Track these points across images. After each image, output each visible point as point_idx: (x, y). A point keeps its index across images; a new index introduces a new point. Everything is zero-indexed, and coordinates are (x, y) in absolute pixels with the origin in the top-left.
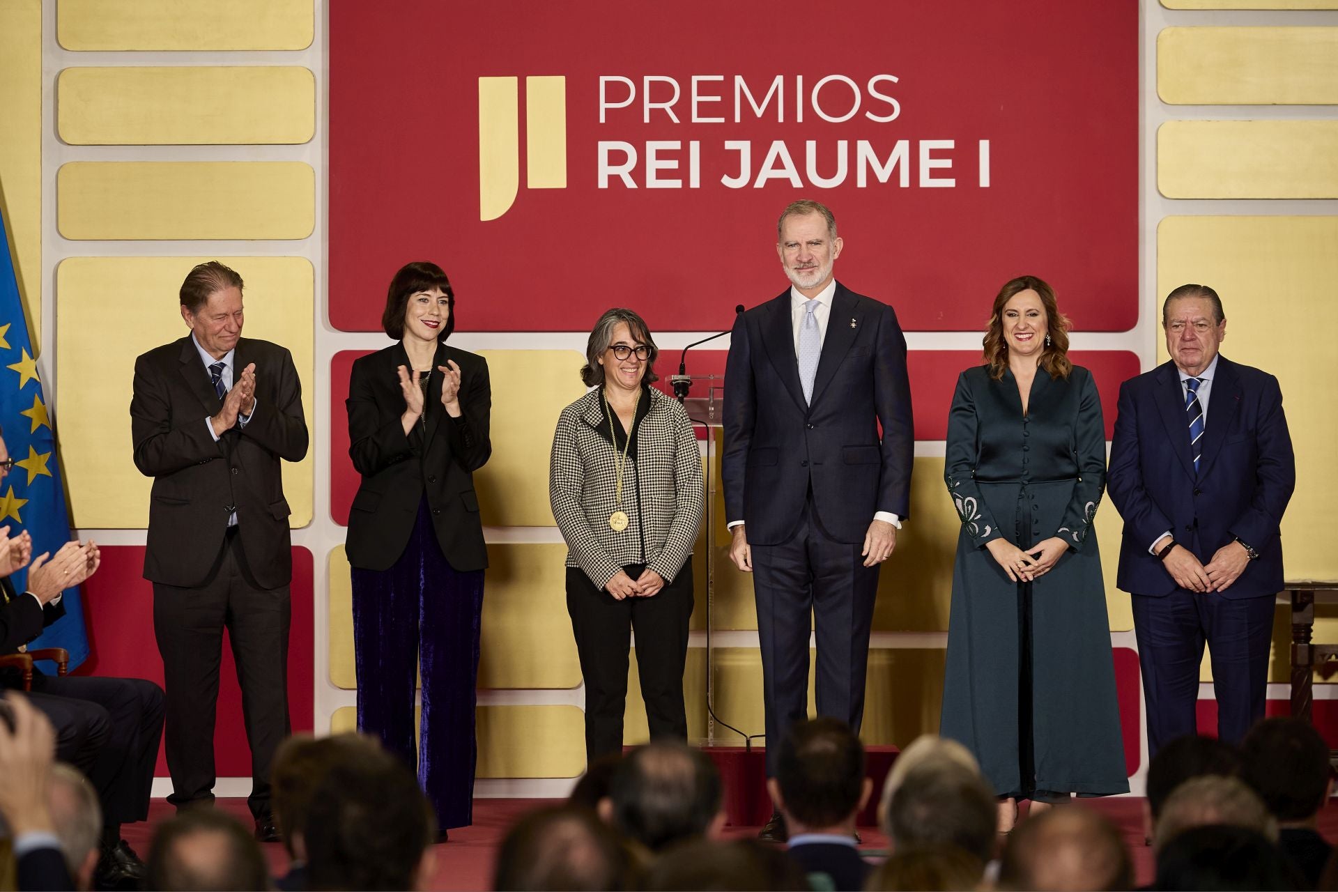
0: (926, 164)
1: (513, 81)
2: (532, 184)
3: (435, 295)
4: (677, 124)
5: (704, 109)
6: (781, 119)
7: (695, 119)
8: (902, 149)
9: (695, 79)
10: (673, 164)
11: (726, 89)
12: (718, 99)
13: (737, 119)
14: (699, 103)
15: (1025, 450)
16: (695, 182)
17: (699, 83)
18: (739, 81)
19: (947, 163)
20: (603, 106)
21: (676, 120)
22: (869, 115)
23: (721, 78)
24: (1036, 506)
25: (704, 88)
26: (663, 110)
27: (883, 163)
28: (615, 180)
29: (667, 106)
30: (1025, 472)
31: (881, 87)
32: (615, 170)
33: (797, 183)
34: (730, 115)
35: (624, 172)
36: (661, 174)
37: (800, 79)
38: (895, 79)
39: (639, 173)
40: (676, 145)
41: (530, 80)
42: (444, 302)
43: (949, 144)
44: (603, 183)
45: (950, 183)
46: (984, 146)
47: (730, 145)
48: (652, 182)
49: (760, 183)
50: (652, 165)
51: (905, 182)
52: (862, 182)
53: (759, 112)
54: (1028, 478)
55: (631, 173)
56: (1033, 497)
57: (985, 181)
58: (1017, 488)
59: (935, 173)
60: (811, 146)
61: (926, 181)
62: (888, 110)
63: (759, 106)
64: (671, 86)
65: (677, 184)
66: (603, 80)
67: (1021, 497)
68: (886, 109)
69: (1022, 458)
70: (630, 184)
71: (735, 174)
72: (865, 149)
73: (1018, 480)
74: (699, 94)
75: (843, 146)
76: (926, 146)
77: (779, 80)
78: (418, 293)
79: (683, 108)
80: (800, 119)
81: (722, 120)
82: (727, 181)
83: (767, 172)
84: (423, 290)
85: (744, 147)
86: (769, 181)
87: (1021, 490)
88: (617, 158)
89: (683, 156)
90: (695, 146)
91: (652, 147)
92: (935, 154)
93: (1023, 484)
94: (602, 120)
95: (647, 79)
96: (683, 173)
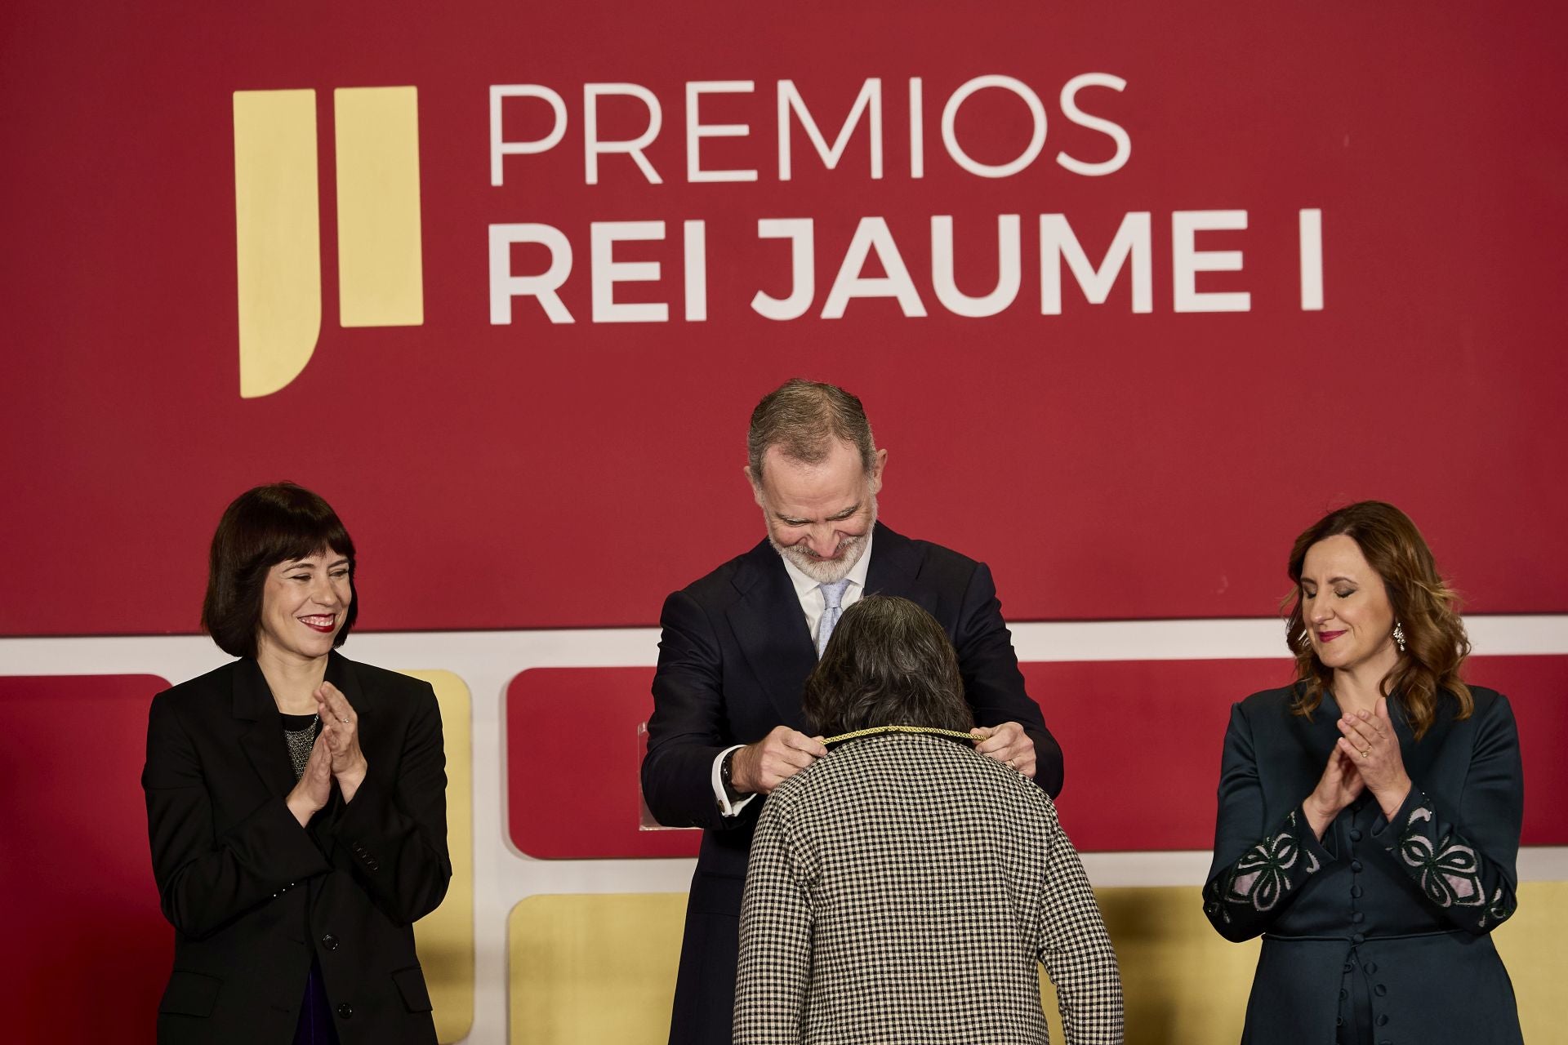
0: (1187, 262)
1: (306, 99)
2: (351, 316)
3: (324, 563)
4: (656, 186)
5: (715, 153)
6: (877, 172)
7: (695, 174)
8: (1135, 230)
9: (694, 89)
10: (650, 271)
11: (759, 111)
12: (742, 130)
13: (785, 173)
14: (704, 141)
15: (1355, 871)
16: (696, 309)
17: (703, 98)
18: (787, 92)
19: (1231, 261)
20: (499, 149)
21: (654, 177)
22: (1064, 160)
23: (747, 86)
24: (1383, 988)
25: (713, 110)
26: (626, 157)
27: (1096, 261)
28: (525, 306)
29: (634, 148)
30: (1357, 918)
31: (1088, 100)
32: (526, 285)
33: (913, 307)
34: (768, 166)
35: (545, 288)
36: (625, 292)
37: (916, 85)
38: (1118, 84)
39: (576, 291)
40: (654, 230)
41: (346, 99)
42: (342, 572)
43: (1237, 220)
44: (500, 314)
45: (1239, 302)
46: (1310, 222)
47: (769, 228)
48: (605, 310)
49: (834, 309)
50: (605, 273)
51: (1142, 301)
52: (1051, 303)
53: (831, 158)
54: (1364, 929)
55: (561, 292)
56: (1375, 969)
57: (1312, 297)
58: (1339, 950)
59: (1207, 282)
60: (942, 228)
61: (1187, 300)
62: (1103, 148)
63: (830, 142)
64: (642, 107)
65: (657, 312)
66: (497, 93)
67: (1348, 969)
68: (1098, 147)
69: (1351, 887)
70: (559, 313)
71: (782, 289)
72: (1056, 231)
73: (1342, 934)
74: (703, 121)
75: (1009, 227)
76: (1186, 224)
77: (872, 90)
78: (287, 564)
79: (668, 151)
80: (917, 171)
81: (751, 176)
82: (763, 304)
83: (849, 285)
84: (302, 556)
85: (800, 232)
86: (855, 304)
87: (1349, 955)
88: (530, 260)
89: (669, 253)
90: (695, 233)
91: (604, 234)
92: (1206, 241)
93: (1355, 942)
94: (497, 178)
95: (592, 91)
96: (670, 289)
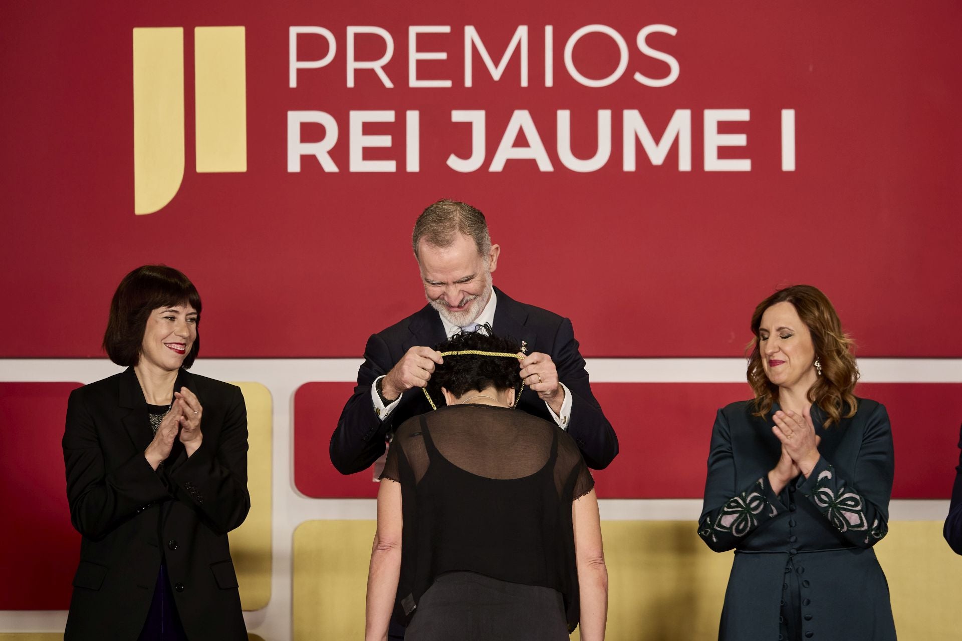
0: (713, 140)
1: (178, 33)
2: (203, 166)
3: (184, 311)
4: (390, 89)
5: (426, 70)
6: (524, 83)
7: (414, 82)
8: (681, 120)
9: (413, 31)
10: (385, 141)
11: (454, 43)
12: (443, 56)
13: (468, 83)
14: (419, 63)
16: (413, 164)
17: (419, 36)
18: (470, 33)
19: (740, 140)
20: (295, 65)
21: (388, 84)
22: (639, 77)
23: (446, 29)
24: (807, 582)
25: (424, 43)
26: (372, 71)
27: (657, 140)
28: (309, 161)
29: (377, 66)
30: (793, 539)
31: (654, 40)
32: (310, 149)
33: (545, 165)
34: (458, 78)
35: (321, 151)
36: (370, 154)
37: (549, 30)
38: (672, 31)
39: (340, 153)
40: (388, 116)
41: (201, 33)
42: (192, 320)
43: (743, 115)
44: (294, 166)
45: (744, 165)
46: (788, 117)
47: (458, 116)
48: (357, 164)
49: (497, 166)
50: (358, 141)
51: (685, 164)
52: (629, 164)
53: (496, 74)
54: (797, 546)
55: (332, 153)
56: (803, 571)
57: (788, 163)
58: (782, 559)
59: (724, 153)
60: (563, 117)
62: (662, 70)
63: (496, 63)
64: (382, 41)
65: (389, 166)
66: (294, 31)
67: (788, 571)
69: (790, 522)
70: (329, 166)
71: (465, 153)
72: (633, 120)
73: (784, 549)
74: (419, 49)
75: (604, 117)
76: (712, 117)
77: (522, 33)
78: (163, 309)
79: (397, 68)
80: (549, 82)
81: (448, 84)
82: (455, 163)
83: (506, 151)
84: (171, 305)
85: (477, 119)
86: (510, 163)
87: (788, 562)
88: (312, 133)
89: (397, 130)
90: (413, 118)
91: (357, 118)
92: (724, 128)
93: (791, 554)
94: (293, 83)
95: (351, 31)
96: (397, 152)
